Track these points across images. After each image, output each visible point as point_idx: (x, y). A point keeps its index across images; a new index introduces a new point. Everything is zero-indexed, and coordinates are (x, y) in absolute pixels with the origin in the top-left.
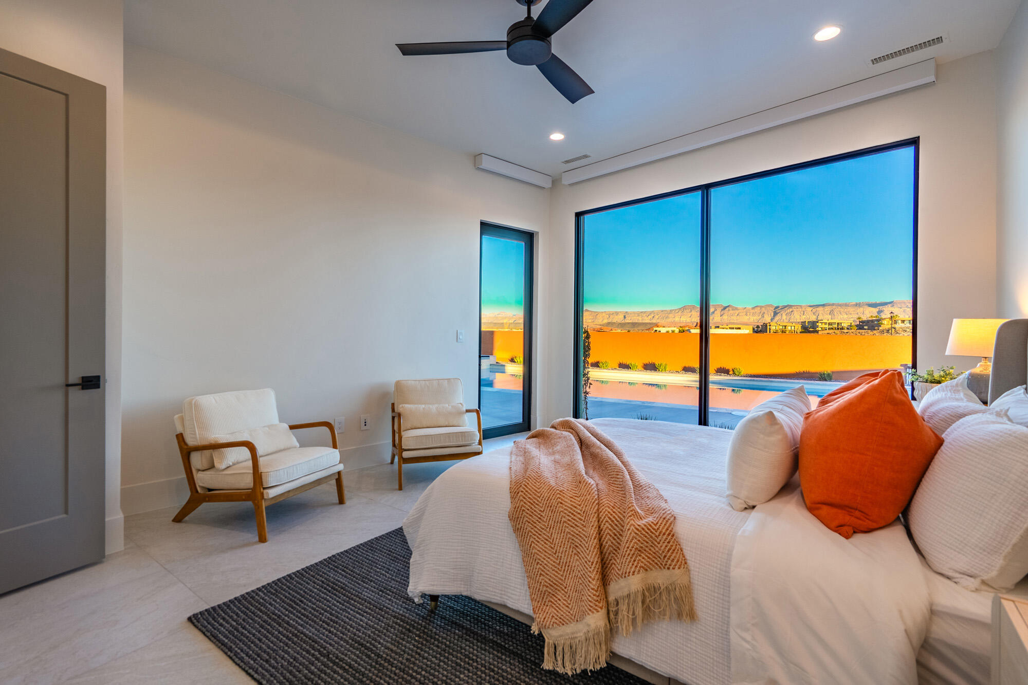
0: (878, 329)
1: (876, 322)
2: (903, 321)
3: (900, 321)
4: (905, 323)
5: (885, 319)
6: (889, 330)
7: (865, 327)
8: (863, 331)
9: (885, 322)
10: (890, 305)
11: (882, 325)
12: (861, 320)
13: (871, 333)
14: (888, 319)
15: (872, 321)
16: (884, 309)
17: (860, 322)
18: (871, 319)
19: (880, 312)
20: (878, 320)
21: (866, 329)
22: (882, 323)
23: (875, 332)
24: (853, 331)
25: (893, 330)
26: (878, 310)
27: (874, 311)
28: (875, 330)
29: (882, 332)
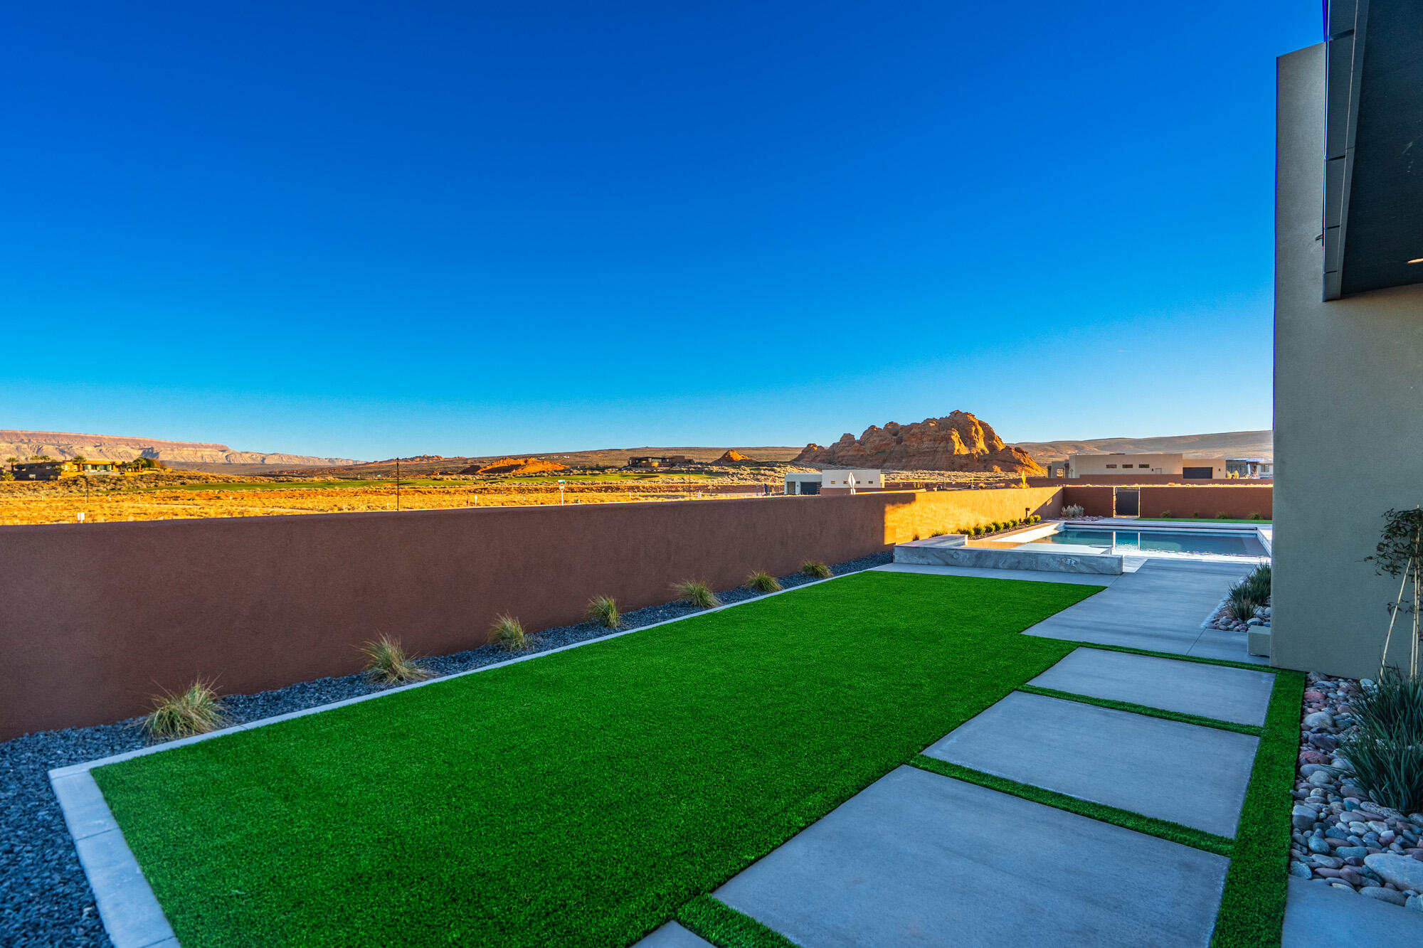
0: (56, 479)
1: (48, 468)
2: (95, 466)
3: (90, 467)
4: (98, 468)
7: (31, 476)
8: (27, 482)
9: (66, 467)
11: (62, 473)
12: (15, 464)
13: (46, 486)
14: (71, 463)
15: (40, 465)
17: (13, 466)
18: (35, 462)
20: (52, 465)
21: (32, 479)
22: (61, 470)
23: (52, 483)
24: (7, 482)
28: (49, 480)
29: (65, 483)
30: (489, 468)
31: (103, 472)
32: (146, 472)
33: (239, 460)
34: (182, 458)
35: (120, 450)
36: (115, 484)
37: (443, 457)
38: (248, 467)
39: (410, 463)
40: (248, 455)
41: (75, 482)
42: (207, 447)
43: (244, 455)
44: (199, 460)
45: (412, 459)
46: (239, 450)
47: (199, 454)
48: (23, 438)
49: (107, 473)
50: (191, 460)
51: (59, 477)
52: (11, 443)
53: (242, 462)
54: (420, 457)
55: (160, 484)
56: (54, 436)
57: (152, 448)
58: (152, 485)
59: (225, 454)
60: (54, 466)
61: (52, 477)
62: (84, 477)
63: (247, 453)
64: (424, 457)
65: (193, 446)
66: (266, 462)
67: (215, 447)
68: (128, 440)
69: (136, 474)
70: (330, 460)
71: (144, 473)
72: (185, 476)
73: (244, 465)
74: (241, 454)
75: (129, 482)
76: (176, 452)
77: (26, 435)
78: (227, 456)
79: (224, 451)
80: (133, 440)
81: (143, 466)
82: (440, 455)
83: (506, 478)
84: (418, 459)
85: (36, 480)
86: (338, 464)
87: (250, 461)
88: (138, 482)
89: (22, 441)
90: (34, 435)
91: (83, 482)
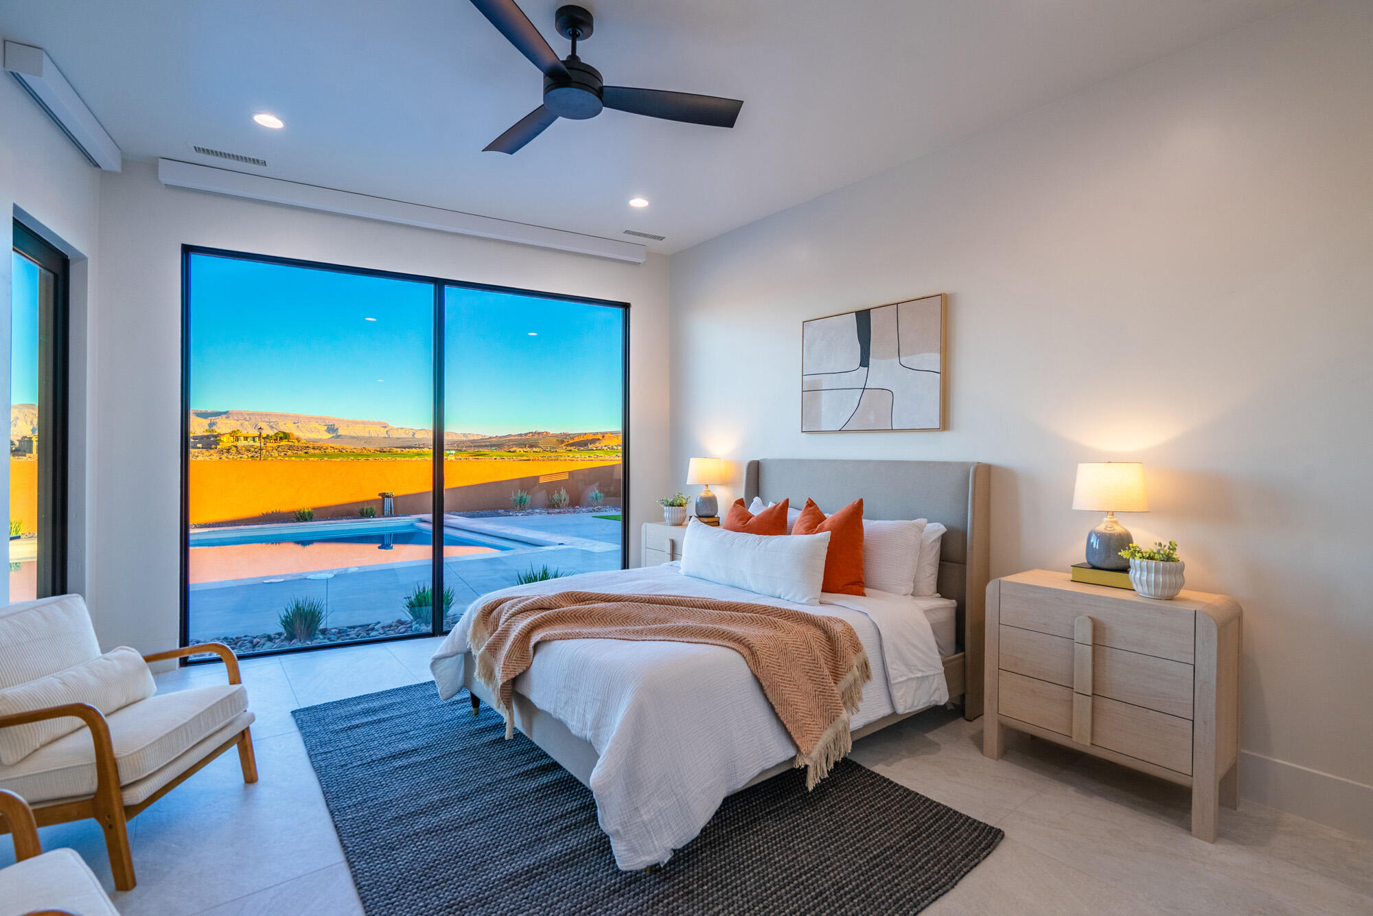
0: (216, 448)
1: (212, 439)
2: (246, 438)
3: (242, 438)
5: (224, 434)
6: (229, 449)
7: (199, 445)
9: (224, 439)
10: (224, 416)
11: (220, 443)
14: (229, 436)
15: (208, 437)
16: (217, 421)
18: (205, 434)
19: (211, 425)
20: (216, 436)
21: (199, 448)
22: (220, 440)
23: (212, 451)
25: (234, 449)
26: (209, 422)
27: (206, 422)
28: (211, 448)
29: (221, 452)
30: (571, 442)
31: (252, 443)
32: (284, 443)
33: (394, 435)
34: (355, 433)
35: (311, 426)
36: (256, 452)
37: (552, 433)
38: (401, 440)
39: (524, 437)
40: (403, 430)
41: (228, 450)
42: (374, 423)
43: (399, 430)
44: (367, 435)
45: (526, 434)
46: (396, 427)
47: (367, 430)
48: (246, 416)
49: (254, 444)
50: (361, 434)
51: (218, 447)
52: (238, 421)
53: (398, 436)
54: (532, 433)
55: (290, 453)
56: (267, 415)
57: (334, 425)
58: (282, 454)
59: (386, 430)
60: (216, 437)
61: (213, 446)
62: (236, 447)
63: (401, 428)
64: (535, 433)
65: (363, 423)
66: (416, 436)
67: (379, 423)
68: (317, 418)
69: (276, 444)
70: (464, 435)
71: (281, 444)
72: (311, 446)
73: (399, 438)
74: (397, 429)
75: (267, 451)
76: (350, 428)
77: (249, 414)
78: (387, 432)
79: (385, 427)
80: (321, 418)
81: (281, 438)
82: (548, 431)
83: (571, 451)
84: (531, 435)
85: (202, 448)
86: (471, 438)
87: (404, 436)
88: (274, 451)
89: (245, 419)
90: (253, 414)
91: (234, 450)
